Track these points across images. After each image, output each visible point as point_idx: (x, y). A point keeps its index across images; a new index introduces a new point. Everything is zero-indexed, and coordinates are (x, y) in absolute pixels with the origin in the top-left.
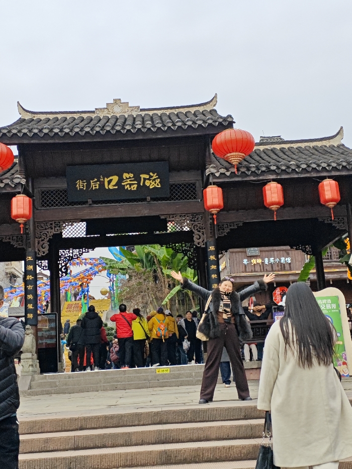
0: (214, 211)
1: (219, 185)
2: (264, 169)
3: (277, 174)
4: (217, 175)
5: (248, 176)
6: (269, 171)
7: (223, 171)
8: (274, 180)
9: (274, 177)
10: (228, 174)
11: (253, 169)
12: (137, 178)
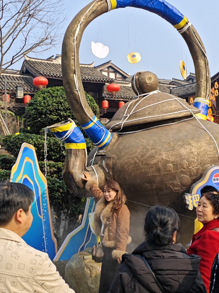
0: (106, 109)
1: (107, 100)
2: (120, 97)
3: (123, 99)
4: (107, 97)
5: (115, 98)
6: (122, 98)
7: (109, 96)
8: (122, 101)
9: (122, 100)
10: (110, 97)
11: (117, 97)
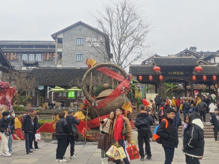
1: (195, 76)
2: (203, 73)
5: (200, 74)
8: (205, 75)
10: (197, 74)
12: (179, 73)
